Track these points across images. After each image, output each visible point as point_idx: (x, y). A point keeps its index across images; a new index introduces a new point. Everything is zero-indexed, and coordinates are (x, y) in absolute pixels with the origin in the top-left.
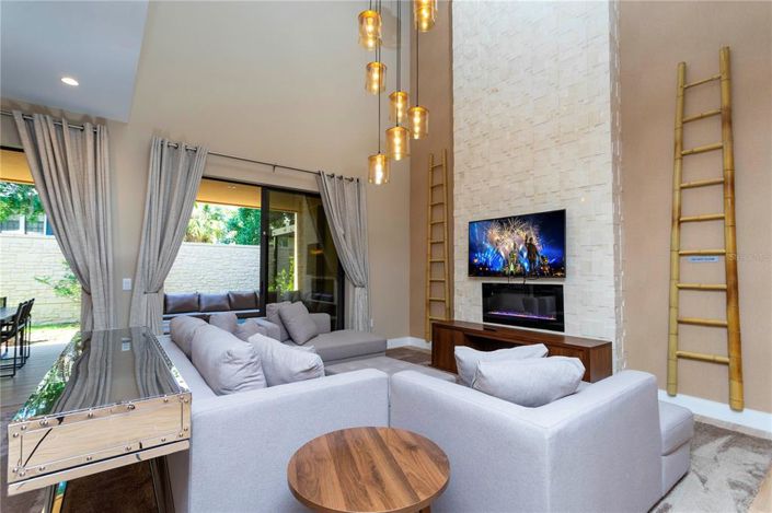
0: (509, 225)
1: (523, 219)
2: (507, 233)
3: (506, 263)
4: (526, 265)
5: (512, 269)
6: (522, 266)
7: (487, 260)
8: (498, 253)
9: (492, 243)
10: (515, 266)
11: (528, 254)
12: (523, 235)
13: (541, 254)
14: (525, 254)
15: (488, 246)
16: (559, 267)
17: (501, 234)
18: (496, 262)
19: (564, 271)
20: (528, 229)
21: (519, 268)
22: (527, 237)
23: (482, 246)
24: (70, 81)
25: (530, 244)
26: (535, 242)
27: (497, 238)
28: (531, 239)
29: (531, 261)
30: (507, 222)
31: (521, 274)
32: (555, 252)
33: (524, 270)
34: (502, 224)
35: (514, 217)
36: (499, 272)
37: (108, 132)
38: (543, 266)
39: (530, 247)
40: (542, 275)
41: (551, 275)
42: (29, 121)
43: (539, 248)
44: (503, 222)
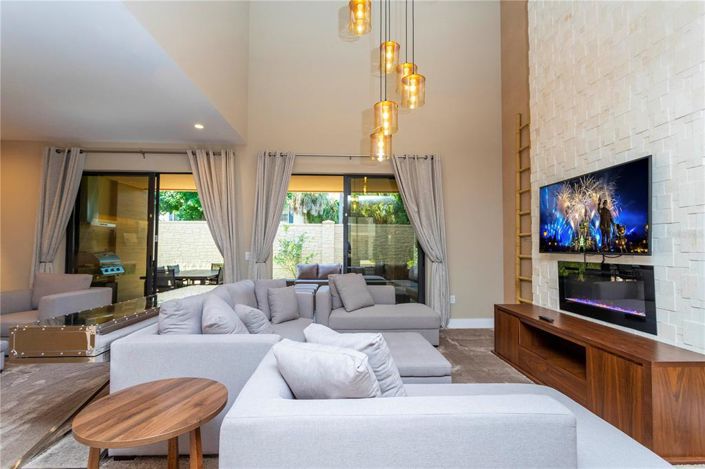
0: (580, 186)
1: (596, 176)
2: (578, 197)
3: (576, 235)
4: (598, 237)
5: (582, 244)
6: (594, 239)
7: (557, 232)
8: (568, 223)
9: (561, 210)
10: (586, 240)
11: (601, 223)
12: (596, 197)
13: (616, 222)
14: (597, 223)
15: (558, 215)
16: (640, 240)
17: (572, 198)
18: (565, 235)
19: (647, 246)
20: (602, 189)
21: (589, 242)
22: (600, 200)
23: (551, 215)
24: (199, 126)
25: (604, 208)
26: (610, 206)
27: (567, 204)
28: (605, 202)
29: (604, 232)
30: (578, 182)
31: (591, 250)
32: (635, 219)
33: (596, 245)
34: (573, 186)
35: (587, 176)
36: (568, 247)
37: (234, 154)
38: (619, 238)
39: (604, 213)
40: (618, 251)
41: (628, 251)
42: (194, 154)
43: (615, 214)
44: (575, 183)
